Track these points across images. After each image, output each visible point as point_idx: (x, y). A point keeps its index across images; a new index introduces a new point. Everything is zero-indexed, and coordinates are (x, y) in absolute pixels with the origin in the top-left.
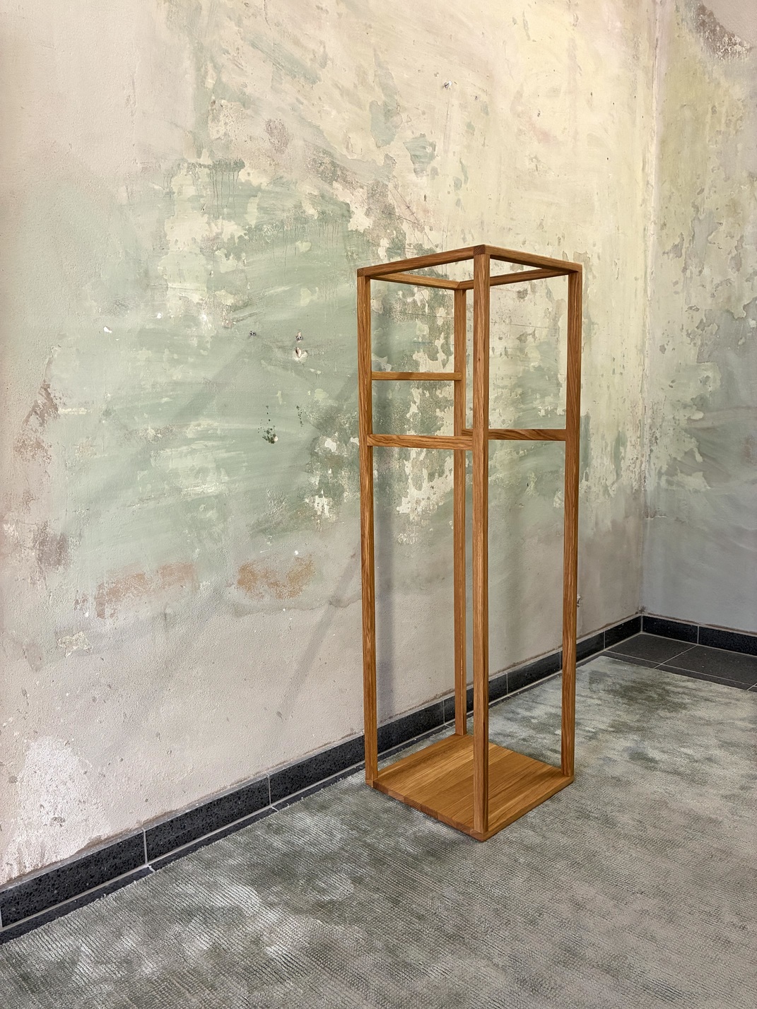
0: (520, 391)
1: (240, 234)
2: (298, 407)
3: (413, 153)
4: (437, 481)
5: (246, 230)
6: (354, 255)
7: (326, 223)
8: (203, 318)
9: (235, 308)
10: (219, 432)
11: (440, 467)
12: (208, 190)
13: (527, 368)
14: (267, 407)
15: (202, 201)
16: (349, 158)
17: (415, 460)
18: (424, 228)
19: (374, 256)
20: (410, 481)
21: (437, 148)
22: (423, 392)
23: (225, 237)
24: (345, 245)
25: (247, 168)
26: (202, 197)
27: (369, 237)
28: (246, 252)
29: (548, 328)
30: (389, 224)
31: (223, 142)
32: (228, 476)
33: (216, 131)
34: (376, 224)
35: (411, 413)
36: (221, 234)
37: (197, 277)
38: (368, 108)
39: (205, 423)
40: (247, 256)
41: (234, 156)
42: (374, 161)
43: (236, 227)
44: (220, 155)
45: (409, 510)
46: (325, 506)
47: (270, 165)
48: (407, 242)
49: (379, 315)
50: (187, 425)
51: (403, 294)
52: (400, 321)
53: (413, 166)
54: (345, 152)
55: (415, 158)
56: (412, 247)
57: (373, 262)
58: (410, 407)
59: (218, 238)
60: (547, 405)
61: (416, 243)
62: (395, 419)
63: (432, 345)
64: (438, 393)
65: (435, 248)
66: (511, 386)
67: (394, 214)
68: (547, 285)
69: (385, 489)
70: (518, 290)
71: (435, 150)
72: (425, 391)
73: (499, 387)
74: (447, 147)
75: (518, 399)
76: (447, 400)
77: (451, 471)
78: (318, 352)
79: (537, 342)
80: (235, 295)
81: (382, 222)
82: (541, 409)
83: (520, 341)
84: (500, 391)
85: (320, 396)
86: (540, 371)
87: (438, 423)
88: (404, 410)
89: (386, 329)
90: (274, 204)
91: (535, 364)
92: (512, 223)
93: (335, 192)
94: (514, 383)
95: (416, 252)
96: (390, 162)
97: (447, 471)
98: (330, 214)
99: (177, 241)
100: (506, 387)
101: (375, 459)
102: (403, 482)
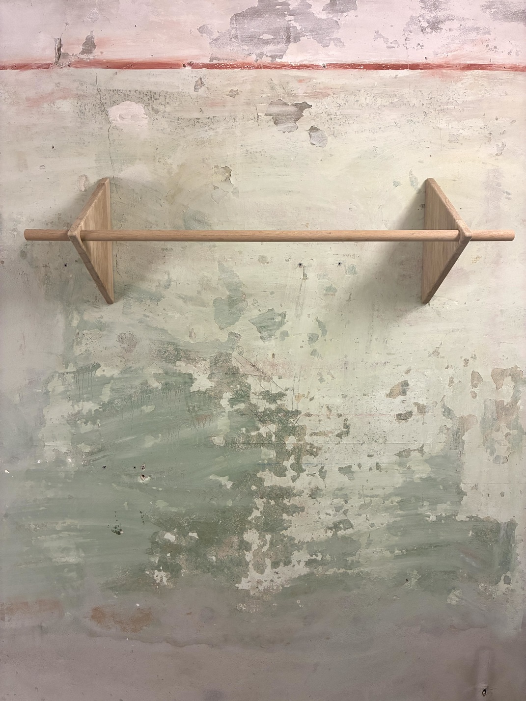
0: (398, 499)
1: (96, 408)
2: (141, 512)
3: (259, 325)
4: (281, 568)
5: (100, 405)
6: (196, 409)
7: (169, 390)
8: (69, 461)
9: (91, 453)
10: (78, 527)
11: (286, 558)
12: (73, 386)
13: (408, 479)
14: (116, 512)
15: (68, 393)
16: (192, 342)
17: (257, 551)
18: (272, 378)
19: (215, 406)
20: (250, 566)
21: (287, 316)
22: (268, 501)
23: (84, 412)
24: (187, 403)
25: (103, 367)
26: (69, 391)
27: (212, 394)
28: (100, 419)
29: (444, 442)
30: (232, 381)
31: (84, 355)
32: (84, 553)
33: (78, 350)
34: (219, 383)
35: (253, 515)
36: (82, 409)
37: (65, 437)
38: (211, 304)
39: (68, 522)
40: (101, 421)
41: (93, 362)
42: (218, 340)
43: (93, 404)
44: (81, 364)
45: (249, 587)
46: (163, 577)
47: (121, 361)
48: (252, 391)
49: (220, 447)
50: (57, 524)
51: (247, 431)
52: (244, 449)
53: (259, 335)
54: (187, 339)
55: (261, 329)
56: (258, 394)
57: (214, 411)
58: (252, 512)
59: (80, 413)
60: (441, 512)
61: (262, 390)
62: (235, 521)
63: (279, 466)
64: (286, 501)
65: (284, 392)
66: (384, 495)
67: (238, 373)
68: (444, 405)
69: (223, 570)
70: (397, 413)
71: (285, 318)
72: (270, 501)
73: (367, 496)
74: (299, 313)
75: (395, 506)
76: (296, 507)
77: (299, 562)
78: (160, 476)
79: (426, 456)
80: (91, 445)
81: (226, 381)
82: (430, 515)
83: (400, 457)
84: (368, 500)
85: (161, 505)
86: (429, 481)
87: (285, 525)
88: (245, 514)
89: (228, 456)
90: (124, 386)
91: (421, 475)
92: (390, 357)
93: (178, 368)
94: (389, 492)
95: (262, 397)
96: (234, 337)
97: (294, 562)
98: (172, 384)
99: (51, 418)
100: (377, 496)
101: (213, 548)
102: (243, 567)
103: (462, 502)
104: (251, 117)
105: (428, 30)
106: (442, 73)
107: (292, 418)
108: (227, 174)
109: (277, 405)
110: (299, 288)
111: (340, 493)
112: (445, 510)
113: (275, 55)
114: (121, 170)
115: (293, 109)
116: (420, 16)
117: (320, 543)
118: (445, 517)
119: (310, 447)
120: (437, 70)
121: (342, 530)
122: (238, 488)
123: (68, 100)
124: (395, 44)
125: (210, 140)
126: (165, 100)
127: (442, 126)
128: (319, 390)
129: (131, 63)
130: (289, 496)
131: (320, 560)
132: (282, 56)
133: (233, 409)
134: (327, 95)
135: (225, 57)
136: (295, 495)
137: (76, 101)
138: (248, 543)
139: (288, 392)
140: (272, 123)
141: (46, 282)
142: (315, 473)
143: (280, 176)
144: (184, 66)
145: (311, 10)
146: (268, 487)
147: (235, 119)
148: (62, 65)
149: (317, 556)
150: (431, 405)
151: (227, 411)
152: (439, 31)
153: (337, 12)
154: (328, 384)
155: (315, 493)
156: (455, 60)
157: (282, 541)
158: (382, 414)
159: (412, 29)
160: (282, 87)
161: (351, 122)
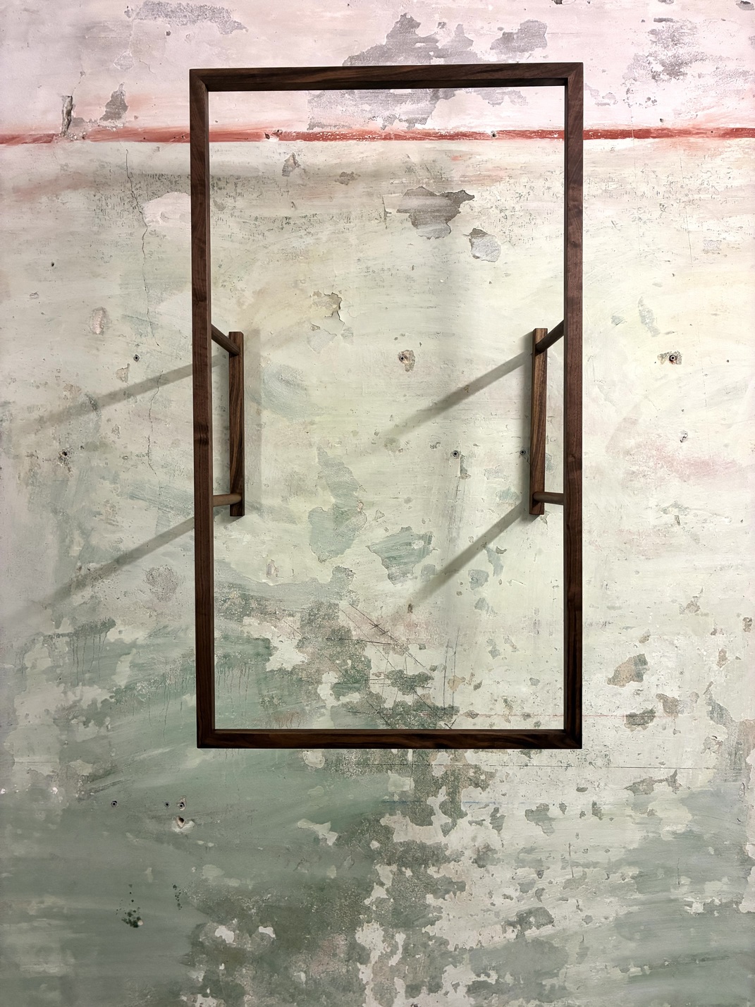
0: (634, 871)
1: (104, 698)
2: (175, 887)
3: (386, 555)
4: (423, 998)
5: (113, 692)
6: (275, 701)
7: (229, 668)
8: (53, 791)
9: (93, 778)
10: (65, 911)
11: (433, 978)
12: (67, 658)
14: (131, 886)
15: (58, 671)
16: (271, 584)
17: (380, 965)
18: (407, 649)
19: (308, 697)
20: (367, 991)
21: (433, 538)
22: (400, 871)
23: (84, 705)
24: (260, 690)
25: (119, 625)
26: (59, 666)
27: (303, 675)
28: (110, 717)
29: (714, 768)
30: (339, 653)
31: (88, 605)
32: (75, 958)
33: (78, 598)
34: (315, 657)
35: (373, 896)
36: (81, 699)
37: (49, 748)
38: (305, 517)
39: (50, 901)
40: (111, 722)
41: (103, 616)
42: (314, 580)
43: (100, 690)
44: (83, 620)
47: (150, 616)
48: (372, 672)
49: (317, 770)
50: (27, 903)
52: (358, 775)
53: (386, 572)
54: (263, 578)
55: (389, 561)
56: (382, 677)
57: (307, 705)
58: (372, 891)
59: (76, 706)
60: (711, 897)
61: (390, 669)
62: (341, 905)
63: (420, 805)
64: (432, 871)
65: (428, 673)
66: (609, 863)
67: (349, 638)
68: (710, 699)
69: (319, 998)
70: (629, 713)
71: (429, 543)
72: (403, 869)
73: (577, 865)
74: (454, 534)
75: (628, 884)
76: (450, 882)
77: (456, 986)
78: (210, 820)
79: (682, 793)
80: (94, 763)
81: (327, 653)
82: (693, 902)
83: (634, 792)
84: (578, 872)
85: (211, 873)
86: (691, 840)
87: (430, 915)
88: (360, 894)
89: (330, 786)
90: (153, 658)
91: (675, 828)
92: (614, 613)
93: (246, 629)
94: (617, 859)
95: (390, 682)
96: (343, 575)
97: (447, 986)
98: (237, 656)
99: (27, 715)
100: (595, 865)
101: (301, 957)
102: (354, 993)
103: (748, 878)
104: (374, 214)
105: (665, 77)
106: (688, 143)
107: (443, 720)
108: (335, 306)
109: (416, 697)
110: (454, 492)
111: (529, 857)
112: (719, 893)
113: (413, 119)
114: (161, 300)
115: (445, 201)
116: (650, 55)
117: (493, 953)
118: (720, 905)
119: (475, 773)
120: (681, 139)
121: (534, 928)
122: (348, 844)
123: (80, 191)
124: (609, 98)
125: (308, 251)
126: (236, 190)
127: (691, 228)
128: (490, 671)
129: (182, 133)
130: (437, 861)
131: (494, 983)
132: (426, 119)
133: (340, 703)
134: (499, 180)
135: (333, 123)
136: (448, 860)
137: (93, 193)
138: (363, 948)
139: (436, 674)
140: (410, 224)
141: (30, 481)
142: (484, 820)
143: (420, 309)
144: (267, 137)
145: (473, 48)
146: (401, 843)
147: (348, 218)
148: (73, 137)
149: (488, 976)
150: (688, 699)
151: (329, 706)
152: (681, 77)
153: (515, 51)
154: (505, 661)
155: (483, 857)
156: (711, 121)
157: (425, 945)
158: (602, 715)
159: (637, 75)
160: (425, 168)
161: (539, 221)
